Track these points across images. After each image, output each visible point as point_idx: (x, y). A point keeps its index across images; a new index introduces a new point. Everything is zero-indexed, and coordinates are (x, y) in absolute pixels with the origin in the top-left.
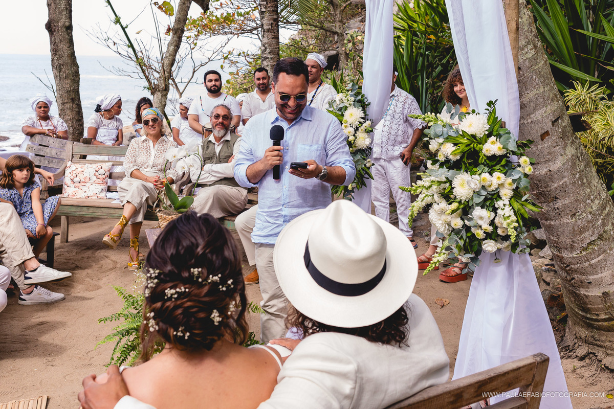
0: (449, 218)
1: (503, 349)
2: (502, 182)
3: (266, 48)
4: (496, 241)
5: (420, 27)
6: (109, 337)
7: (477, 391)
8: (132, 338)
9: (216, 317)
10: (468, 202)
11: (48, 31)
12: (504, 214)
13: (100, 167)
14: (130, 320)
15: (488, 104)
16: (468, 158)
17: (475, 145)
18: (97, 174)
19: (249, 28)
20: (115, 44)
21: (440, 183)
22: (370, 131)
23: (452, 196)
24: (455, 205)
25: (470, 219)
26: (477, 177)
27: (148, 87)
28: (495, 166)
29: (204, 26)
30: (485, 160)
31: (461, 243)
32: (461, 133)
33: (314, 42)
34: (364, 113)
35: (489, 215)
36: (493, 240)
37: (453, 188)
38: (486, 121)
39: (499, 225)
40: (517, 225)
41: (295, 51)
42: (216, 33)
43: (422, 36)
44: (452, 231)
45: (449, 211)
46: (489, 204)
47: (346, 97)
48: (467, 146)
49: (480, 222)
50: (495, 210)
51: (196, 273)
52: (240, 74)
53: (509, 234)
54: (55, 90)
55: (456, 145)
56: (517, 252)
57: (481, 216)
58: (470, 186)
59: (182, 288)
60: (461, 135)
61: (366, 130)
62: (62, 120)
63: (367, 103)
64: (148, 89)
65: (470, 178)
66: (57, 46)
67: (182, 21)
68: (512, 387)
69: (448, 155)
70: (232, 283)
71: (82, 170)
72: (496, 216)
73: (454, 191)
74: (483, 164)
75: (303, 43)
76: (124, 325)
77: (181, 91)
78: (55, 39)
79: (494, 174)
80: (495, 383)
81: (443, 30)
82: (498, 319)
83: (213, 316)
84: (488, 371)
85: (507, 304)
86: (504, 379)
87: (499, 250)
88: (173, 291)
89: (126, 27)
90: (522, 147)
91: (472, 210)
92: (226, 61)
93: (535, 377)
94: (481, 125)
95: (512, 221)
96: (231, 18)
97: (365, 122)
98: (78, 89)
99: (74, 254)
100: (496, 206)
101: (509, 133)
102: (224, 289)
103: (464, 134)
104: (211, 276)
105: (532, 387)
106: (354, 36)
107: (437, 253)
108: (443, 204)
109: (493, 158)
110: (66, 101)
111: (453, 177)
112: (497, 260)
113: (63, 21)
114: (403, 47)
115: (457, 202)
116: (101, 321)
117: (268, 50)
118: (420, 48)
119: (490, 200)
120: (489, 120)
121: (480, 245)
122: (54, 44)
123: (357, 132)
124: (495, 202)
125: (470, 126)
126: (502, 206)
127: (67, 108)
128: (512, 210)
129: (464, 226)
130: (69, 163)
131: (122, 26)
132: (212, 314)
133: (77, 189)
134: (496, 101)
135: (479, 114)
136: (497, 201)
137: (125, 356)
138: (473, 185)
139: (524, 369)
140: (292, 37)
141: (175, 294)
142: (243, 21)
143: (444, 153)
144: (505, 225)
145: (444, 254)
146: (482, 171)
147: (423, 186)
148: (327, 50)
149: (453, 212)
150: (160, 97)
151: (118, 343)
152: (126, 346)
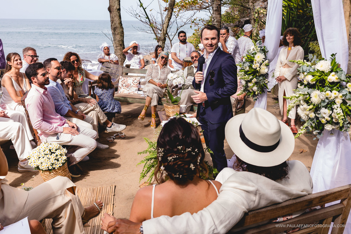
0: (308, 113)
1: (333, 177)
2: (337, 96)
3: (214, 20)
4: (332, 125)
5: (294, 5)
6: (142, 162)
7: (320, 201)
8: (152, 161)
9: (192, 166)
10: (318, 105)
11: (109, 11)
12: (337, 112)
13: (135, 79)
14: (152, 154)
15: (331, 55)
16: (320, 83)
17: (324, 76)
18: (133, 82)
19: (205, 7)
20: (139, 16)
21: (304, 95)
22: (267, 66)
23: (310, 102)
24: (311, 107)
25: (319, 114)
26: (324, 93)
27: (156, 38)
28: (333, 87)
29: (183, 6)
30: (328, 84)
31: (314, 125)
32: (316, 70)
33: (238, 13)
34: (265, 56)
35: (329, 112)
36: (330, 124)
37: (311, 98)
38: (330, 64)
39: (334, 117)
40: (343, 117)
41: (228, 18)
42: (188, 9)
43: (295, 11)
44: (309, 119)
45: (308, 109)
46: (329, 107)
47: (256, 48)
48: (319, 77)
49: (324, 115)
50: (332, 109)
51: (180, 148)
52: (200, 30)
53: (339, 122)
54: (113, 40)
55: (313, 76)
56: (343, 131)
57: (325, 113)
58: (319, 97)
59: (175, 156)
60: (316, 71)
61: (265, 65)
62: (115, 55)
63: (267, 51)
64: (156, 39)
65: (320, 94)
66: (113, 18)
67: (172, 5)
68: (337, 199)
69: (309, 81)
70: (197, 150)
71: (127, 80)
72: (333, 112)
73: (311, 99)
74: (327, 86)
75: (232, 14)
76: (149, 155)
77: (171, 40)
78: (112, 15)
79: (333, 92)
80: (329, 197)
81: (307, 7)
82: (331, 163)
83: (191, 167)
84: (326, 191)
85: (336, 155)
86: (334, 195)
87: (333, 129)
88: (171, 158)
89: (146, 9)
90: (349, 78)
91: (320, 109)
92: (193, 24)
93: (350, 195)
94: (327, 67)
95: (341, 116)
96: (196, 2)
97: (265, 61)
98: (123, 39)
99: (123, 120)
100: (333, 107)
101: (342, 71)
102: (194, 154)
103: (318, 71)
104: (187, 149)
105: (347, 200)
106: (259, 10)
107: (301, 129)
108: (305, 106)
109: (333, 83)
110: (118, 45)
111: (311, 92)
112: (331, 134)
113: (116, 6)
114: (285, 16)
115: (312, 105)
116: (139, 153)
117: (215, 21)
118: (294, 17)
119: (330, 105)
120: (331, 63)
121: (323, 127)
122: (112, 18)
123: (261, 66)
124: (333, 106)
125: (322, 66)
126: (336, 108)
127: (118, 49)
128: (342, 110)
129: (316, 117)
130: (121, 77)
131: (143, 8)
132: (190, 166)
133: (124, 89)
134: (336, 54)
135: (326, 60)
136: (333, 105)
137: (149, 170)
138: (321, 97)
139: (344, 191)
140: (226, 11)
141: (172, 159)
142: (202, 3)
143: (307, 80)
144: (337, 117)
145: (304, 129)
146: (327, 90)
147: (295, 96)
148: (244, 18)
149: (310, 110)
150: (162, 43)
151: (146, 163)
152: (149, 165)
